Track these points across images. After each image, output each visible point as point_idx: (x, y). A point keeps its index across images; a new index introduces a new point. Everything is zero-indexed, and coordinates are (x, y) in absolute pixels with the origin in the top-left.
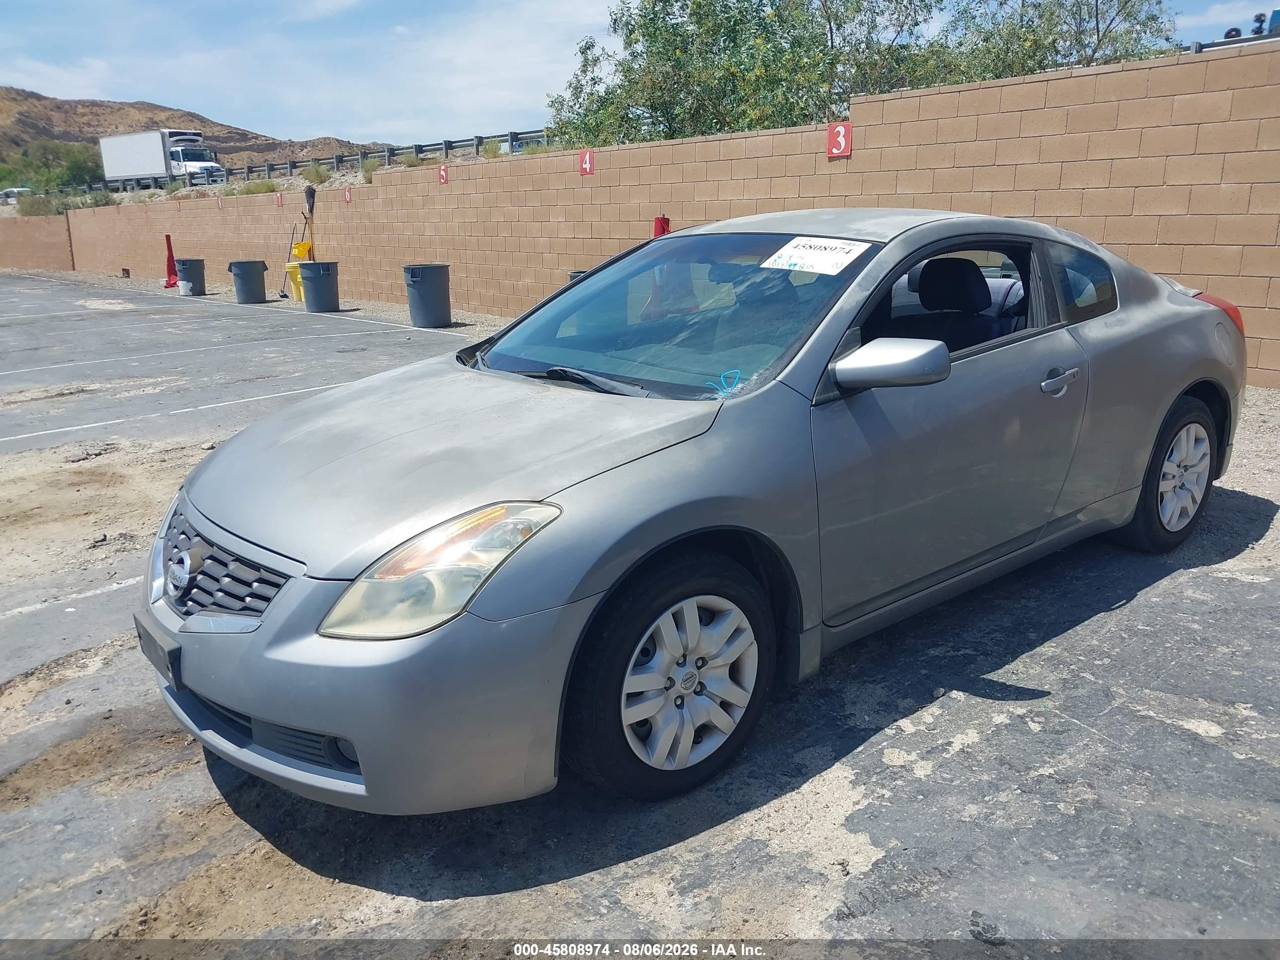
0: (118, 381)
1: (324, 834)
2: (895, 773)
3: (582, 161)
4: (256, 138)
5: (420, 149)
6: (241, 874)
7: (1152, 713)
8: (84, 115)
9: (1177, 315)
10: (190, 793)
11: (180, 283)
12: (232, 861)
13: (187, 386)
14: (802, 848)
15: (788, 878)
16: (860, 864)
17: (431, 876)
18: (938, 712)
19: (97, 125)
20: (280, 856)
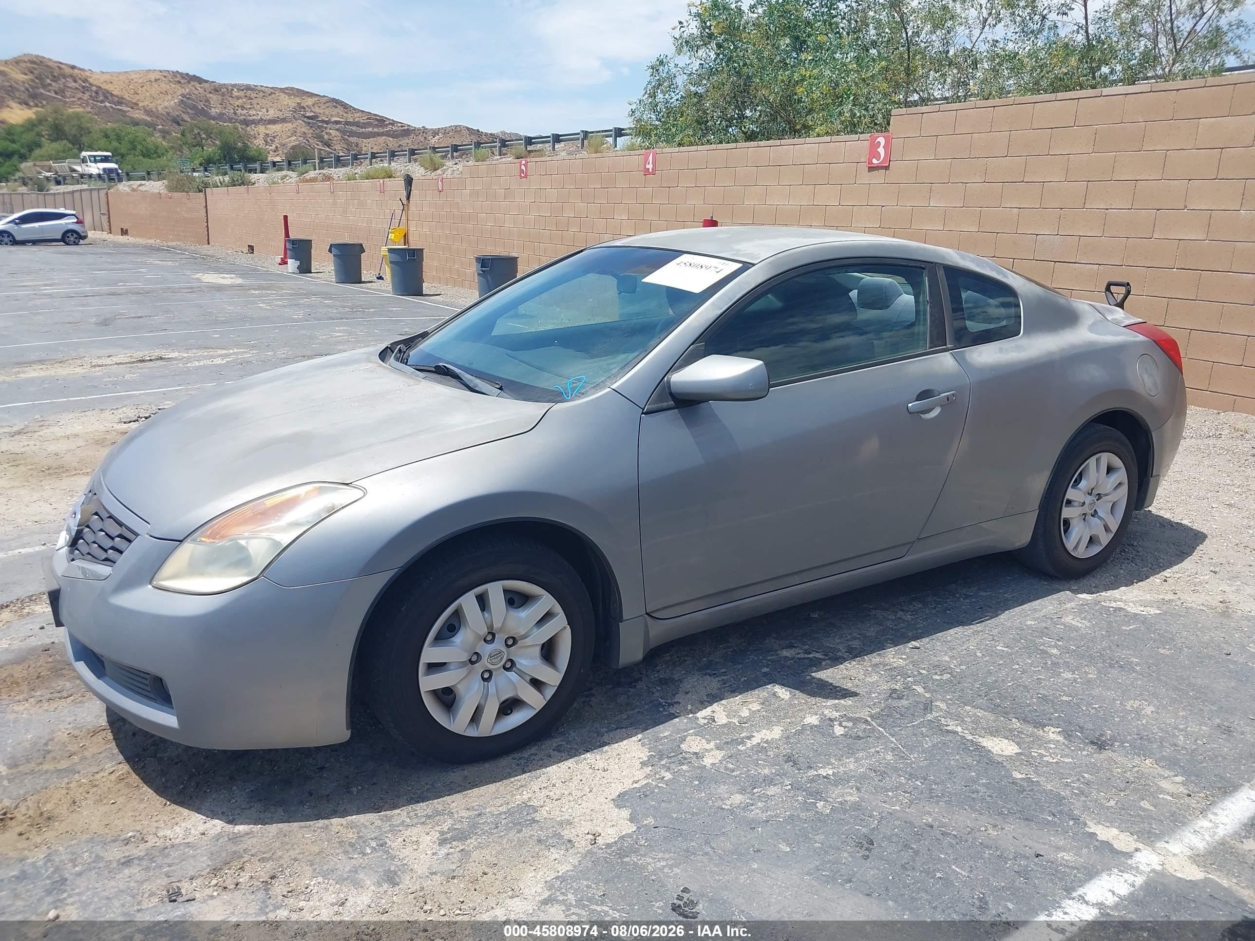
0: (194, 351)
1: (176, 763)
2: (685, 759)
3: (646, 161)
4: (393, 124)
5: (529, 141)
6: (95, 789)
7: (959, 729)
8: (238, 98)
9: (1092, 344)
10: (83, 718)
11: (290, 261)
12: (91, 778)
13: (251, 359)
14: (567, 817)
15: (539, 841)
16: (609, 835)
17: (244, 807)
18: (756, 707)
19: (250, 108)
20: (135, 778)
